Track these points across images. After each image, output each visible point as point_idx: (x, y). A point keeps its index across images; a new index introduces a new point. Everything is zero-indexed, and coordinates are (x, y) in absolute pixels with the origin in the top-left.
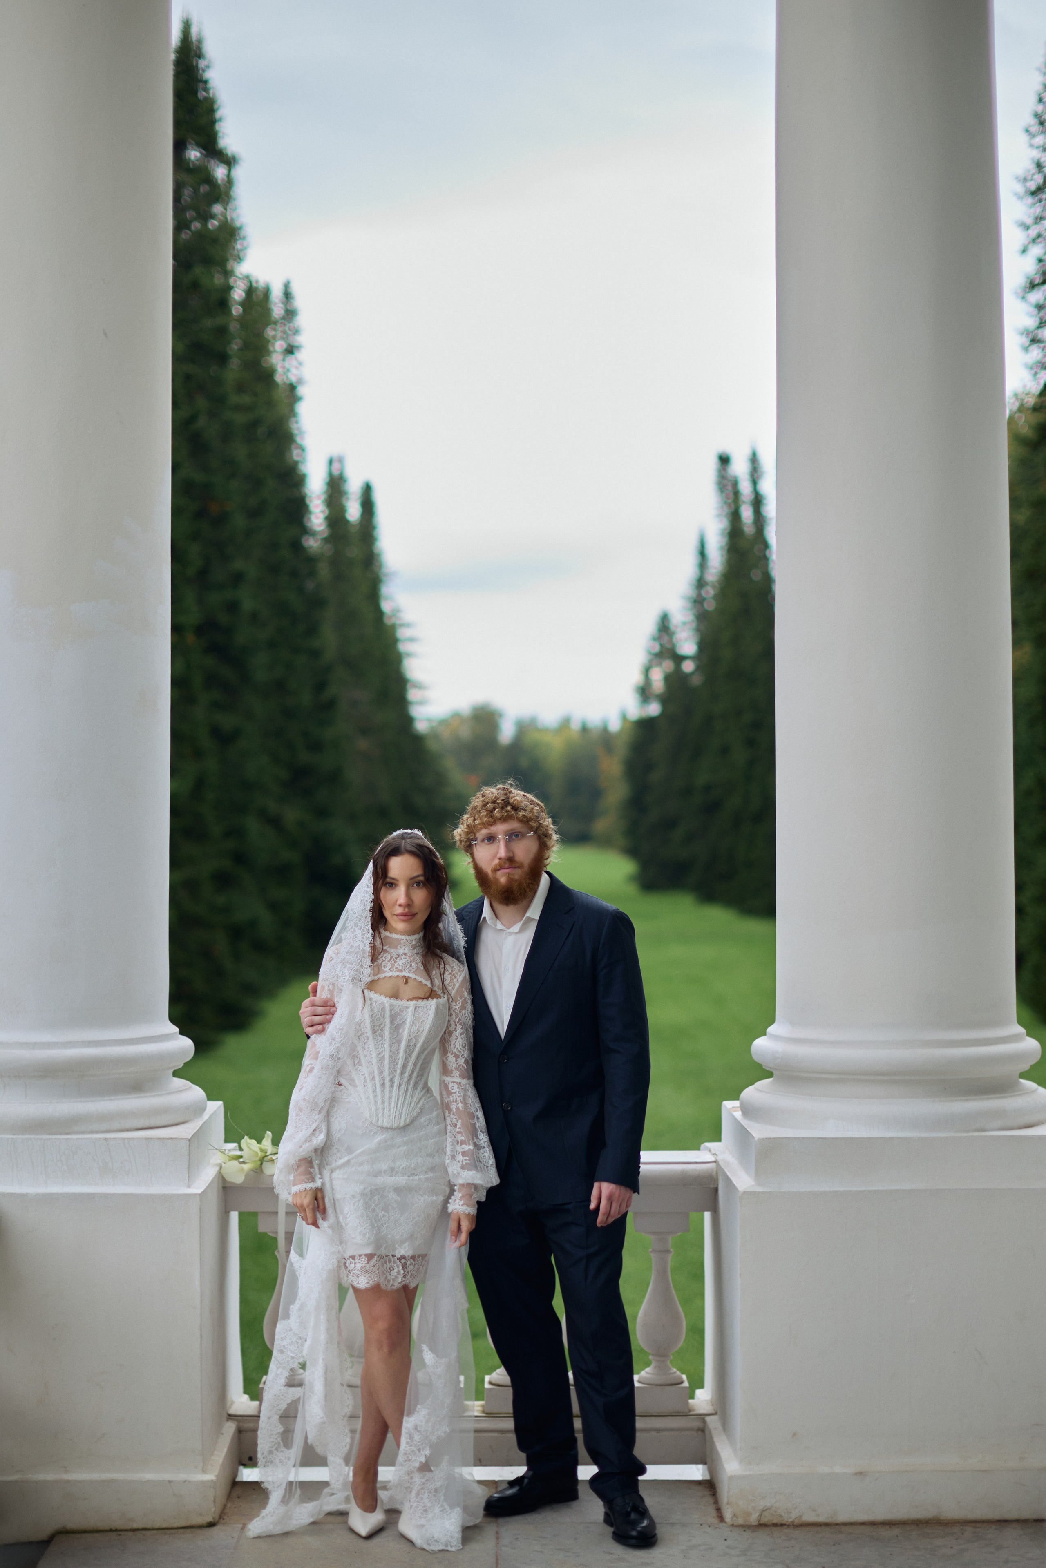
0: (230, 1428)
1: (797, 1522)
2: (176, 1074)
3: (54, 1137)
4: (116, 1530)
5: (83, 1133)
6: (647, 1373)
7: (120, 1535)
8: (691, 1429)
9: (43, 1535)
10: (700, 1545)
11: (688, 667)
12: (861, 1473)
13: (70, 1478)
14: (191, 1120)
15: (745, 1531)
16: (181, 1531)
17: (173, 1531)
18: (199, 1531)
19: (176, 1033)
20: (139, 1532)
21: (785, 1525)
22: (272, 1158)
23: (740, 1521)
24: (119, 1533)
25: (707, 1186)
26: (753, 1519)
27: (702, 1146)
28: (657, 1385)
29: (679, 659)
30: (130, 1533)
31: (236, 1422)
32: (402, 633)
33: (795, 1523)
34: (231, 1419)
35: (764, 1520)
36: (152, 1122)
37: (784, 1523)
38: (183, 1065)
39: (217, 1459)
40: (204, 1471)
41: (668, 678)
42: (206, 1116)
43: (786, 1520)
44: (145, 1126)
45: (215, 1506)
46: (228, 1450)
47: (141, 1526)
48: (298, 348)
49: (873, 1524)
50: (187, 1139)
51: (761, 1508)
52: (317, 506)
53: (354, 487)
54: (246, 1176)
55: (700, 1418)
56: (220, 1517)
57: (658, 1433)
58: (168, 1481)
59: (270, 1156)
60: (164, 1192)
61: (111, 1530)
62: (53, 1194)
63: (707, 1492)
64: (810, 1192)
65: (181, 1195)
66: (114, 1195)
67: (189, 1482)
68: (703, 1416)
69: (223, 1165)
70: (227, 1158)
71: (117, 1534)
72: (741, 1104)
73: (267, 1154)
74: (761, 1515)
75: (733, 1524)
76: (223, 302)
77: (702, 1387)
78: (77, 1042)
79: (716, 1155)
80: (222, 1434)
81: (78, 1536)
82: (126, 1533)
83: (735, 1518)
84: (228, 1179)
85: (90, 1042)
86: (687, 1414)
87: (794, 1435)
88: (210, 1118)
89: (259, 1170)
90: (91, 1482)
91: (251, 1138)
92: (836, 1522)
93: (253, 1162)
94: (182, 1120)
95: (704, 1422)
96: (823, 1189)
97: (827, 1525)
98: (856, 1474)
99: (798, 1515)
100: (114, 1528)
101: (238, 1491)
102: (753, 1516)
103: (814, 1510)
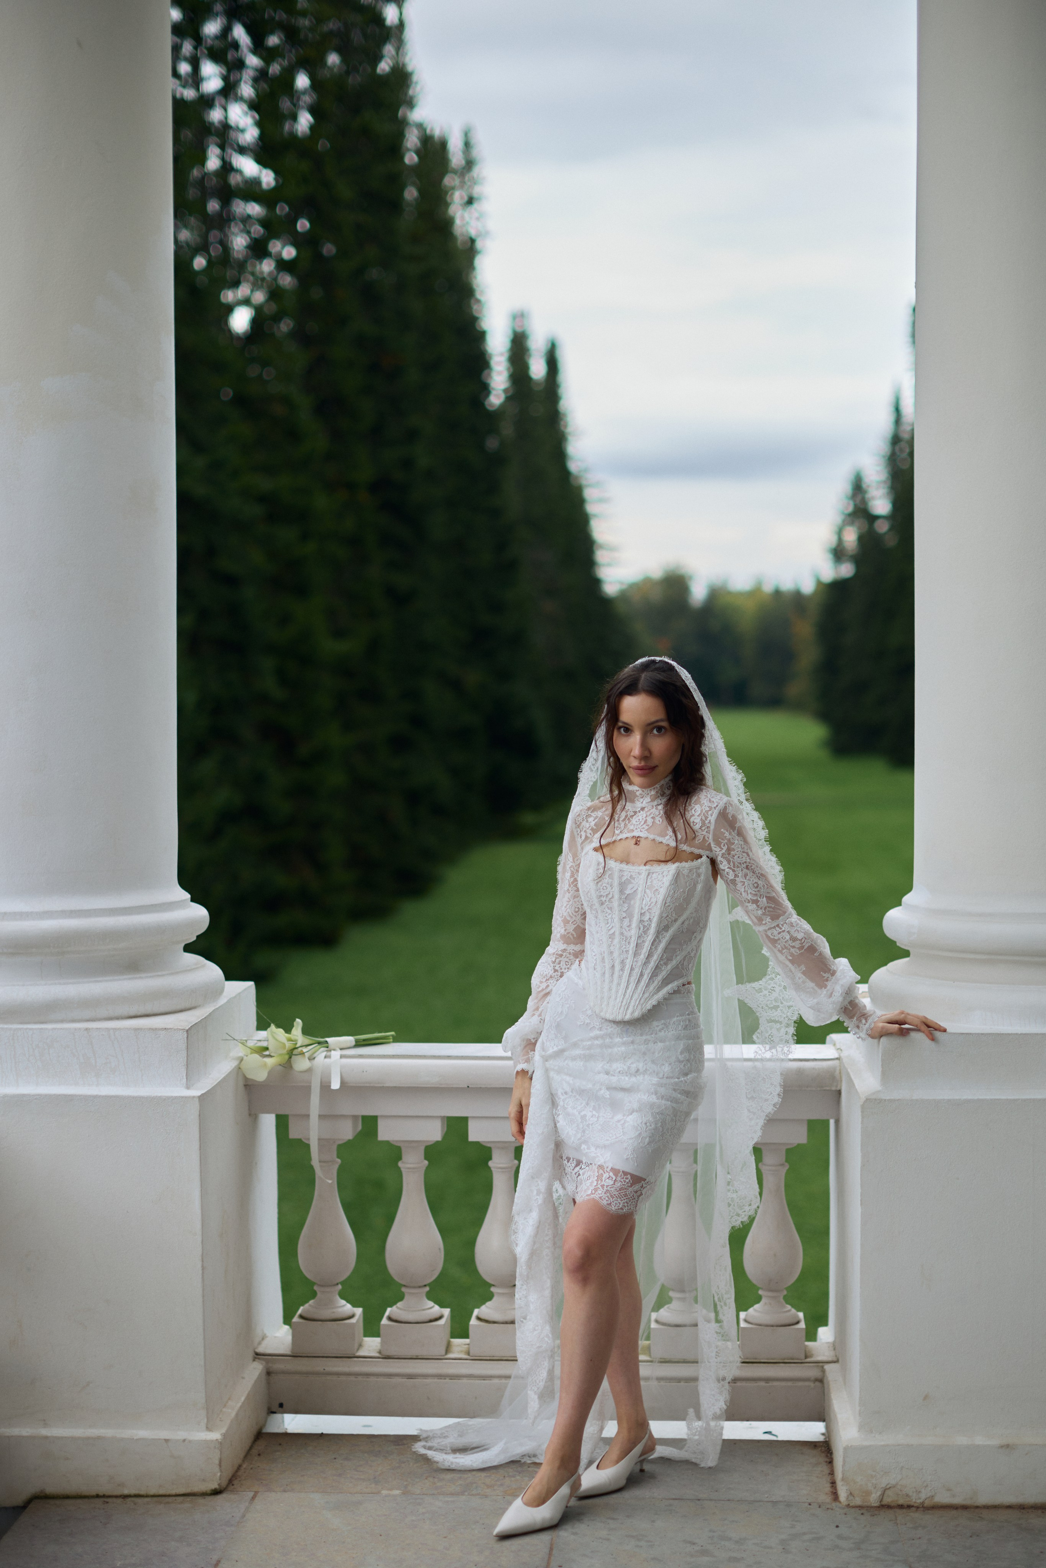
0: (256, 1369)
1: (927, 1503)
2: (188, 948)
3: (25, 1026)
4: (104, 1496)
5: (62, 1021)
6: (755, 1310)
7: (107, 1502)
8: (807, 1380)
9: (19, 1500)
10: (804, 1534)
11: (882, 527)
12: (1008, 1446)
13: (49, 1435)
14: (200, 1006)
15: (862, 1514)
16: (181, 1499)
17: (170, 1499)
18: (201, 1500)
19: (185, 900)
20: (130, 1499)
21: (913, 1506)
22: (302, 1051)
23: (858, 1501)
24: (106, 1500)
25: (828, 1088)
26: (874, 1499)
27: (828, 1038)
28: (767, 1326)
29: (872, 518)
30: (120, 1500)
31: (264, 1362)
32: (589, 494)
33: (925, 1505)
34: (259, 1359)
35: (887, 1500)
36: (149, 1008)
37: (912, 1504)
38: (195, 938)
39: (230, 1410)
40: (208, 1429)
41: (861, 539)
42: (222, 1001)
43: (914, 1501)
44: (139, 1014)
45: (221, 1471)
46: (248, 1398)
47: (133, 1492)
48: (479, 199)
49: (1022, 1507)
50: (184, 1029)
51: (883, 1485)
52: (499, 363)
53: (537, 345)
54: (269, 1073)
55: (818, 1366)
56: (230, 1482)
57: (766, 1383)
58: (165, 1440)
59: (300, 1049)
60: (155, 1094)
61: (98, 1496)
62: (24, 1095)
63: (822, 1459)
64: (949, 1100)
65: (176, 1098)
66: (95, 1097)
67: (190, 1441)
68: (821, 1364)
69: (245, 1058)
70: (249, 1051)
71: (104, 1501)
72: (869, 988)
73: (298, 1046)
74: (883, 1494)
75: (849, 1505)
76: (395, 148)
77: (825, 1324)
78: (56, 912)
79: (841, 1050)
80: (243, 1378)
81: (58, 1502)
82: (114, 1500)
83: (851, 1498)
84: (249, 1076)
85: (71, 912)
86: (803, 1361)
87: (926, 1398)
88: (228, 1002)
89: (288, 1065)
90: (73, 1439)
91: (278, 1026)
92: (975, 1504)
93: (281, 1055)
94: (188, 1005)
95: (823, 1371)
96: (965, 1097)
97: (965, 1507)
98: (1002, 1447)
99: (929, 1495)
100: (101, 1494)
101: (261, 1444)
102: (873, 1495)
103: (949, 1490)
